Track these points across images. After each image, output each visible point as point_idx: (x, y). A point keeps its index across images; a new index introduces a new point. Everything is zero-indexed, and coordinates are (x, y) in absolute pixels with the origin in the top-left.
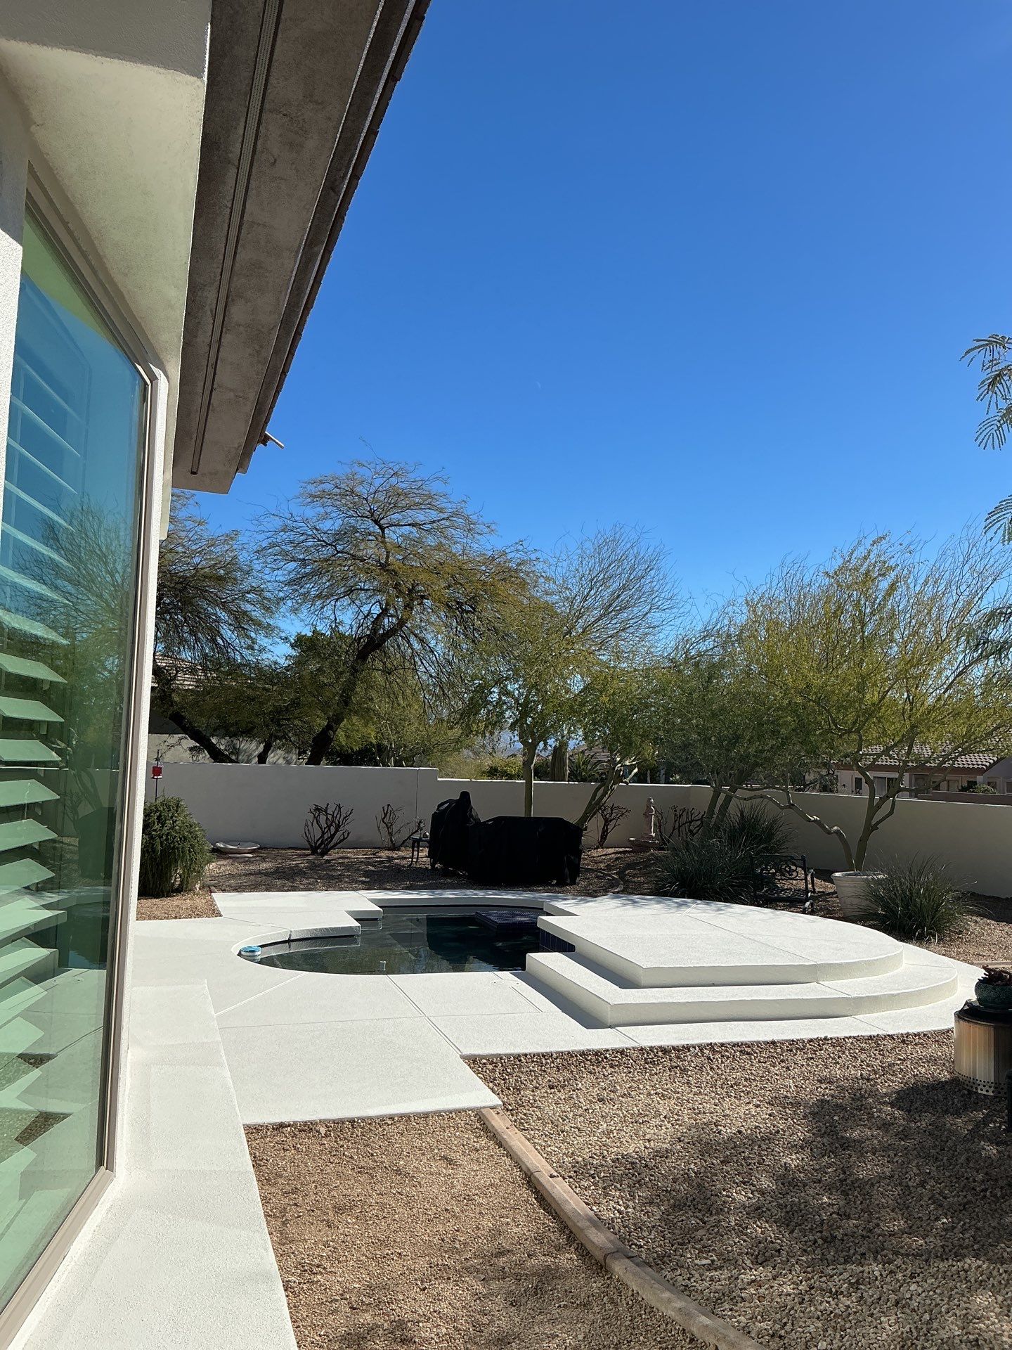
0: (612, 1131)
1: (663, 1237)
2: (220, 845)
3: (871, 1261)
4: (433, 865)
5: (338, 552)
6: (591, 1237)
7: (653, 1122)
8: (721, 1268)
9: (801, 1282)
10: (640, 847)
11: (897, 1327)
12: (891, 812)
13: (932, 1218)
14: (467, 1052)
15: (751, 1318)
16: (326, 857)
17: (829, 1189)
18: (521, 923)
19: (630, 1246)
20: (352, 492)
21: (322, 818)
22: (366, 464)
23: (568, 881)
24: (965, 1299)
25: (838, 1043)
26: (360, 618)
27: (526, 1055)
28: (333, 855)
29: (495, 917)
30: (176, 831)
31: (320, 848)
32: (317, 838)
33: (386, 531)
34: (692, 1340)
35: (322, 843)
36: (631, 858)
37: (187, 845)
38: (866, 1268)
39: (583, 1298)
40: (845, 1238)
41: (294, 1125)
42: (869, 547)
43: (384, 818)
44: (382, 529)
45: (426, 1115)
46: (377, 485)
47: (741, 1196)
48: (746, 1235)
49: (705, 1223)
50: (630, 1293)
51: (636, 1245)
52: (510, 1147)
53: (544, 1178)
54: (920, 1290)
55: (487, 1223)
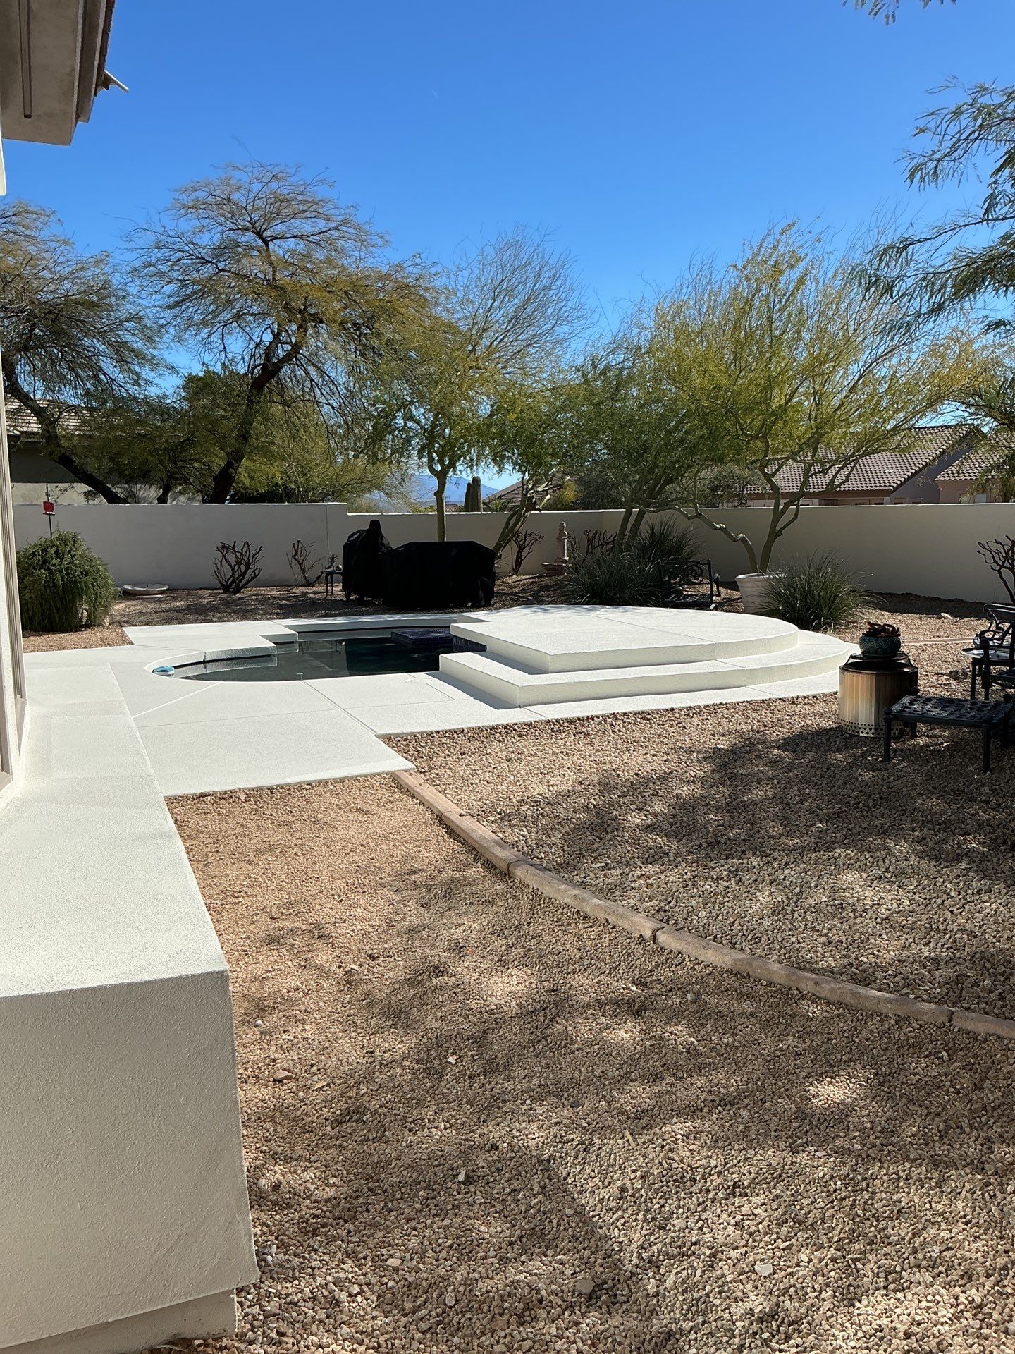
0: (518, 781)
1: (563, 850)
2: (128, 587)
3: (750, 856)
4: (348, 596)
5: (220, 271)
6: (496, 853)
7: (557, 773)
8: (614, 868)
9: (686, 873)
10: (555, 570)
11: (770, 898)
12: (795, 517)
13: (808, 824)
14: (381, 732)
15: (639, 900)
16: (239, 595)
17: (717, 809)
18: (436, 638)
19: (532, 859)
20: (229, 200)
21: (231, 557)
22: (242, 168)
23: (483, 603)
24: (832, 877)
25: (733, 707)
26: (251, 346)
27: (438, 732)
28: (245, 593)
29: (409, 634)
30: (75, 565)
31: (231, 587)
32: (227, 577)
33: (271, 245)
34: (585, 918)
35: (234, 581)
36: (544, 581)
37: (90, 580)
38: (745, 861)
39: (488, 896)
40: (728, 842)
41: (214, 794)
42: (778, 236)
43: (295, 555)
44: (266, 243)
45: (343, 780)
46: (256, 191)
47: (635, 819)
48: (639, 844)
49: (601, 839)
50: (531, 890)
51: (538, 858)
52: (423, 797)
53: (454, 817)
54: (793, 873)
55: (400, 852)
